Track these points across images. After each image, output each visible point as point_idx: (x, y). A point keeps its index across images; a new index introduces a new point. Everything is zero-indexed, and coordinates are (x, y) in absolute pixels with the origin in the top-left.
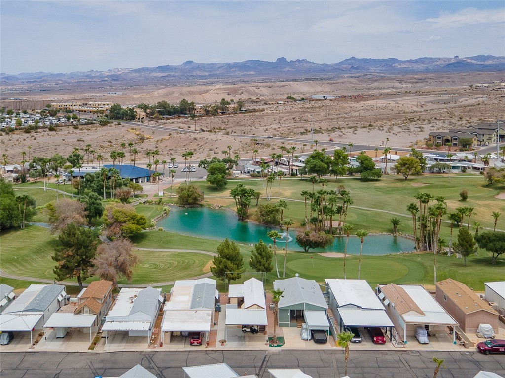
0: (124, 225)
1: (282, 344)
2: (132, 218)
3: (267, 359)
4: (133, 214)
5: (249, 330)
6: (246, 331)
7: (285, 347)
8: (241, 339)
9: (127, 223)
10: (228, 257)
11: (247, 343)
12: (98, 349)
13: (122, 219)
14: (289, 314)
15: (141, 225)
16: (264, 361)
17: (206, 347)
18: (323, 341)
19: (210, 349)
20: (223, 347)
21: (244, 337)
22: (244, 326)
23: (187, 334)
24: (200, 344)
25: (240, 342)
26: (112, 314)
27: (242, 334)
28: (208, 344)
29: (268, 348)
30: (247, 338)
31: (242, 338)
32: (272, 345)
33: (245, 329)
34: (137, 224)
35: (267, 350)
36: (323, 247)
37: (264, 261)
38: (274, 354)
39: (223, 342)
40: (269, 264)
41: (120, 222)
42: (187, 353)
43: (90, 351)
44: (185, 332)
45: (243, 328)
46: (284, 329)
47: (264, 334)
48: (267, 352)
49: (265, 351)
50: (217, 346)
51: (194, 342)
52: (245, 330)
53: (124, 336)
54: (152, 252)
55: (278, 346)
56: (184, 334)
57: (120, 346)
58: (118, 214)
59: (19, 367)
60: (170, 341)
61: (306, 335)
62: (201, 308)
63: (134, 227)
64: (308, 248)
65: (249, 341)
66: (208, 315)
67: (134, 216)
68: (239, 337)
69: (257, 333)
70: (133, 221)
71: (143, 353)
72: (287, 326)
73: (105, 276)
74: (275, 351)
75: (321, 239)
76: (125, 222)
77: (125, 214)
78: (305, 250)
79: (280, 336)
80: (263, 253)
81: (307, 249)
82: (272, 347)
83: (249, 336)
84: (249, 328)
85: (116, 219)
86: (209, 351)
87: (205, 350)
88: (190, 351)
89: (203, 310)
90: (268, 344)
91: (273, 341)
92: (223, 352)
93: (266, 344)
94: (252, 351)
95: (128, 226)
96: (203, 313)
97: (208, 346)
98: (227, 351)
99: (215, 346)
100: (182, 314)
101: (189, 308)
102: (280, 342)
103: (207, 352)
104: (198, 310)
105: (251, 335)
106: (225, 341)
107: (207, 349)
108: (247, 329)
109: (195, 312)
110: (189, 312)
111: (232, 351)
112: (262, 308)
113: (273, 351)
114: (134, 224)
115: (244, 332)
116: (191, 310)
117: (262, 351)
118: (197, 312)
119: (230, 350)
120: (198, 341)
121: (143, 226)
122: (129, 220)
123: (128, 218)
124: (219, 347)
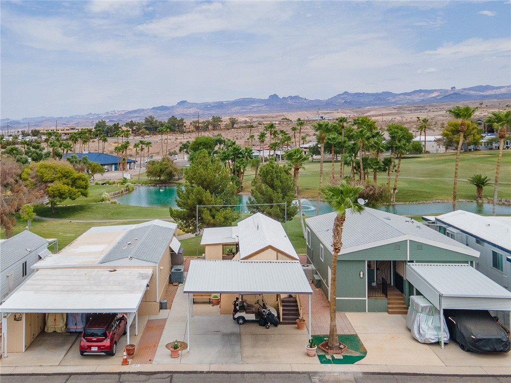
0: (49, 185)
1: (358, 354)
2: (64, 176)
4: (66, 170)
5: (251, 317)
6: (245, 321)
9: (56, 182)
10: (205, 183)
11: (248, 351)
13: (48, 176)
14: (364, 274)
15: (79, 187)
17: (125, 362)
19: (134, 367)
20: (177, 361)
21: (239, 336)
22: (240, 306)
23: (81, 328)
24: (109, 352)
25: (229, 350)
27: (234, 328)
28: (131, 352)
29: (313, 365)
30: (246, 339)
31: (233, 338)
32: (328, 357)
33: (243, 314)
34: (72, 185)
35: (315, 373)
39: (176, 348)
41: (46, 182)
44: (76, 322)
45: (236, 311)
46: (350, 316)
47: (298, 328)
48: (315, 380)
49: (310, 375)
50: (156, 359)
51: (90, 347)
52: (243, 318)
55: (349, 360)
56: (72, 327)
58: (43, 170)
61: (432, 328)
62: (126, 262)
65: (254, 346)
66: (143, 277)
67: (67, 172)
68: (224, 335)
69: (276, 325)
70: (65, 180)
72: (358, 308)
74: (343, 377)
76: (52, 182)
77: (54, 169)
79: (346, 332)
82: (328, 362)
83: (253, 334)
84: (253, 313)
85: (42, 177)
86: (129, 373)
87: (118, 371)
88: (71, 374)
89: (130, 267)
90: (315, 355)
91: (329, 346)
92: (171, 378)
93: (308, 355)
94: (267, 375)
95: (58, 185)
96: (130, 273)
97: (130, 361)
98: (185, 375)
99: (150, 360)
100: (75, 276)
101: (97, 262)
102: (350, 350)
103: (124, 377)
104: (119, 267)
105: (260, 330)
106: (184, 346)
107: (126, 369)
108: (247, 313)
109: (111, 271)
110: (94, 271)
111: (202, 372)
112: (287, 258)
113: (336, 374)
114: (68, 185)
115: (238, 323)
116: (101, 267)
117: (298, 373)
118: (115, 271)
119: (195, 370)
120: (101, 342)
121: (82, 190)
122: (59, 178)
123: (58, 175)
124: (162, 361)
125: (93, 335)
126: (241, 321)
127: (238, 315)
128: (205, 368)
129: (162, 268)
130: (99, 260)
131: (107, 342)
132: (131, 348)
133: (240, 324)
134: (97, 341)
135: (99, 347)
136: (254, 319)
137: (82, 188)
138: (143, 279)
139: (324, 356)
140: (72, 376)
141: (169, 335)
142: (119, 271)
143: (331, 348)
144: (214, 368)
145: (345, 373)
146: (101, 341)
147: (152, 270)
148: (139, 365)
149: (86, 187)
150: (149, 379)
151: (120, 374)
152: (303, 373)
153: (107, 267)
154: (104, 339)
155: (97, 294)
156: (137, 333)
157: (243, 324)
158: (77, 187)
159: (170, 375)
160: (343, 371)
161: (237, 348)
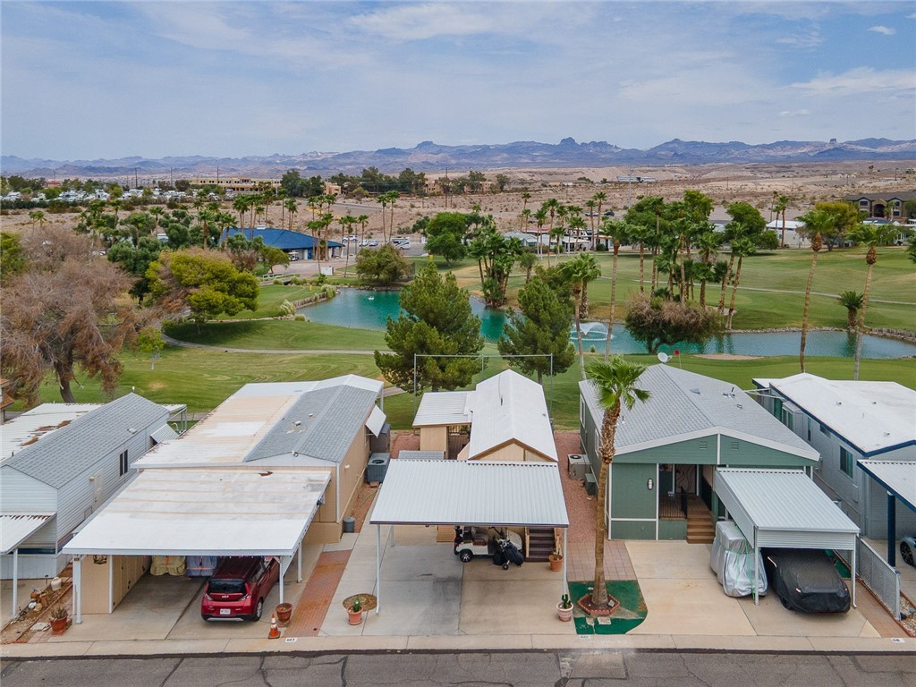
0: (193, 290)
1: (633, 617)
2: (217, 277)
4: (221, 268)
5: (482, 550)
6: (472, 557)
7: (651, 633)
8: (448, 589)
9: (203, 286)
11: (470, 612)
13: (189, 277)
14: (654, 483)
15: (240, 296)
17: (274, 634)
19: (291, 642)
20: (357, 630)
21: (459, 582)
22: (466, 533)
23: (208, 570)
24: (249, 616)
25: (440, 608)
27: (451, 567)
28: (284, 618)
29: (565, 636)
30: (471, 592)
31: (451, 587)
32: (590, 622)
33: (469, 546)
34: (229, 292)
35: (566, 651)
36: (698, 341)
37: (544, 335)
38: (603, 673)
39: (358, 607)
40: (562, 347)
41: (187, 286)
42: (170, 664)
44: (200, 560)
45: (458, 541)
46: (633, 547)
47: (551, 569)
48: (566, 663)
49: (558, 653)
50: (326, 627)
51: (217, 609)
52: (469, 552)
54: (256, 356)
55: (620, 627)
56: (195, 569)
58: (182, 267)
61: (743, 573)
62: (287, 459)
64: (657, 345)
65: (481, 602)
66: (312, 486)
67: (222, 271)
68: (438, 581)
69: (518, 563)
70: (217, 284)
72: (644, 533)
74: (606, 658)
75: (692, 317)
76: (196, 286)
77: (200, 265)
78: (650, 349)
79: (623, 576)
80: (543, 314)
81: (653, 347)
82: (589, 630)
83: (481, 580)
84: (484, 544)
85: (180, 278)
86: (279, 654)
87: (260, 650)
88: (183, 656)
89: (294, 468)
90: (570, 619)
91: (592, 603)
92: (345, 663)
93: (560, 619)
94: (493, 655)
95: (207, 292)
96: (294, 478)
97: (282, 630)
98: (368, 657)
99: (315, 629)
100: (202, 482)
101: (242, 459)
102: (623, 609)
103: (269, 661)
104: (276, 468)
105: (494, 571)
106: (371, 601)
107: (274, 645)
108: (475, 544)
109: (263, 475)
110: (235, 474)
111: (394, 652)
112: (539, 458)
113: (597, 653)
114: (223, 291)
115: (462, 559)
116: (247, 468)
117: (541, 651)
118: (270, 473)
119: (384, 648)
120: (237, 600)
121: (247, 299)
122: (208, 281)
123: (207, 276)
124: (334, 632)
125: (225, 589)
126: (466, 557)
128: (399, 644)
129: (347, 467)
130: (246, 453)
131: (246, 601)
132: (285, 610)
133: (465, 561)
134: (231, 599)
135: (232, 608)
136: (487, 553)
137: (248, 296)
138: (313, 490)
139: (583, 620)
140: (185, 660)
141: (352, 582)
142: (276, 474)
143: (595, 607)
144: (414, 644)
145: (610, 650)
146: (237, 598)
147: (330, 472)
148: (296, 639)
149: (253, 295)
150: (309, 665)
151: (264, 655)
152: (549, 651)
153: (258, 468)
154: (242, 597)
155: (234, 519)
156: (300, 579)
157: (469, 561)
158: (238, 296)
159: (343, 656)
160: (607, 646)
161: (455, 607)
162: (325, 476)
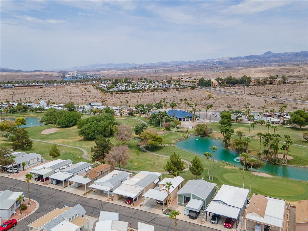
0: (148, 140)
3: (155, 219)
4: (154, 135)
5: (160, 203)
6: (158, 203)
8: (153, 206)
12: (86, 196)
13: (148, 137)
14: (183, 199)
16: (153, 219)
17: (132, 206)
18: (195, 218)
19: (133, 207)
20: (140, 208)
21: (155, 206)
24: (130, 204)
25: (150, 208)
26: (99, 181)
27: (155, 204)
29: (161, 214)
33: (158, 202)
34: (156, 141)
38: (162, 218)
39: (141, 206)
41: (147, 139)
42: (121, 207)
43: (83, 196)
44: (126, 197)
48: (158, 216)
51: (127, 202)
53: (101, 193)
55: (168, 214)
57: (95, 196)
58: (146, 135)
59: (52, 195)
60: (118, 200)
61: (186, 212)
63: (153, 142)
65: (155, 208)
67: (154, 136)
70: (153, 139)
71: (102, 202)
72: (181, 205)
73: (109, 162)
74: (163, 217)
76: (149, 139)
77: (150, 135)
78: (246, 168)
80: (196, 164)
82: (164, 214)
83: (157, 206)
85: (146, 137)
89: (139, 187)
90: (163, 212)
95: (150, 141)
98: (140, 211)
99: (136, 207)
101: (134, 185)
103: (130, 209)
107: (131, 207)
110: (132, 187)
111: (143, 211)
114: (154, 141)
117: (157, 214)
118: (136, 187)
121: (159, 142)
122: (151, 138)
123: (151, 137)
124: (138, 207)
125: (128, 200)
127: (157, 202)
129: (147, 188)
131: (130, 202)
137: (160, 142)
138: (140, 191)
140: (123, 206)
141: (142, 203)
143: (167, 212)
144: (145, 211)
149: (161, 141)
150: (134, 210)
156: (137, 201)
158: (158, 142)
159: (137, 210)
161: (152, 208)
162: (142, 189)
